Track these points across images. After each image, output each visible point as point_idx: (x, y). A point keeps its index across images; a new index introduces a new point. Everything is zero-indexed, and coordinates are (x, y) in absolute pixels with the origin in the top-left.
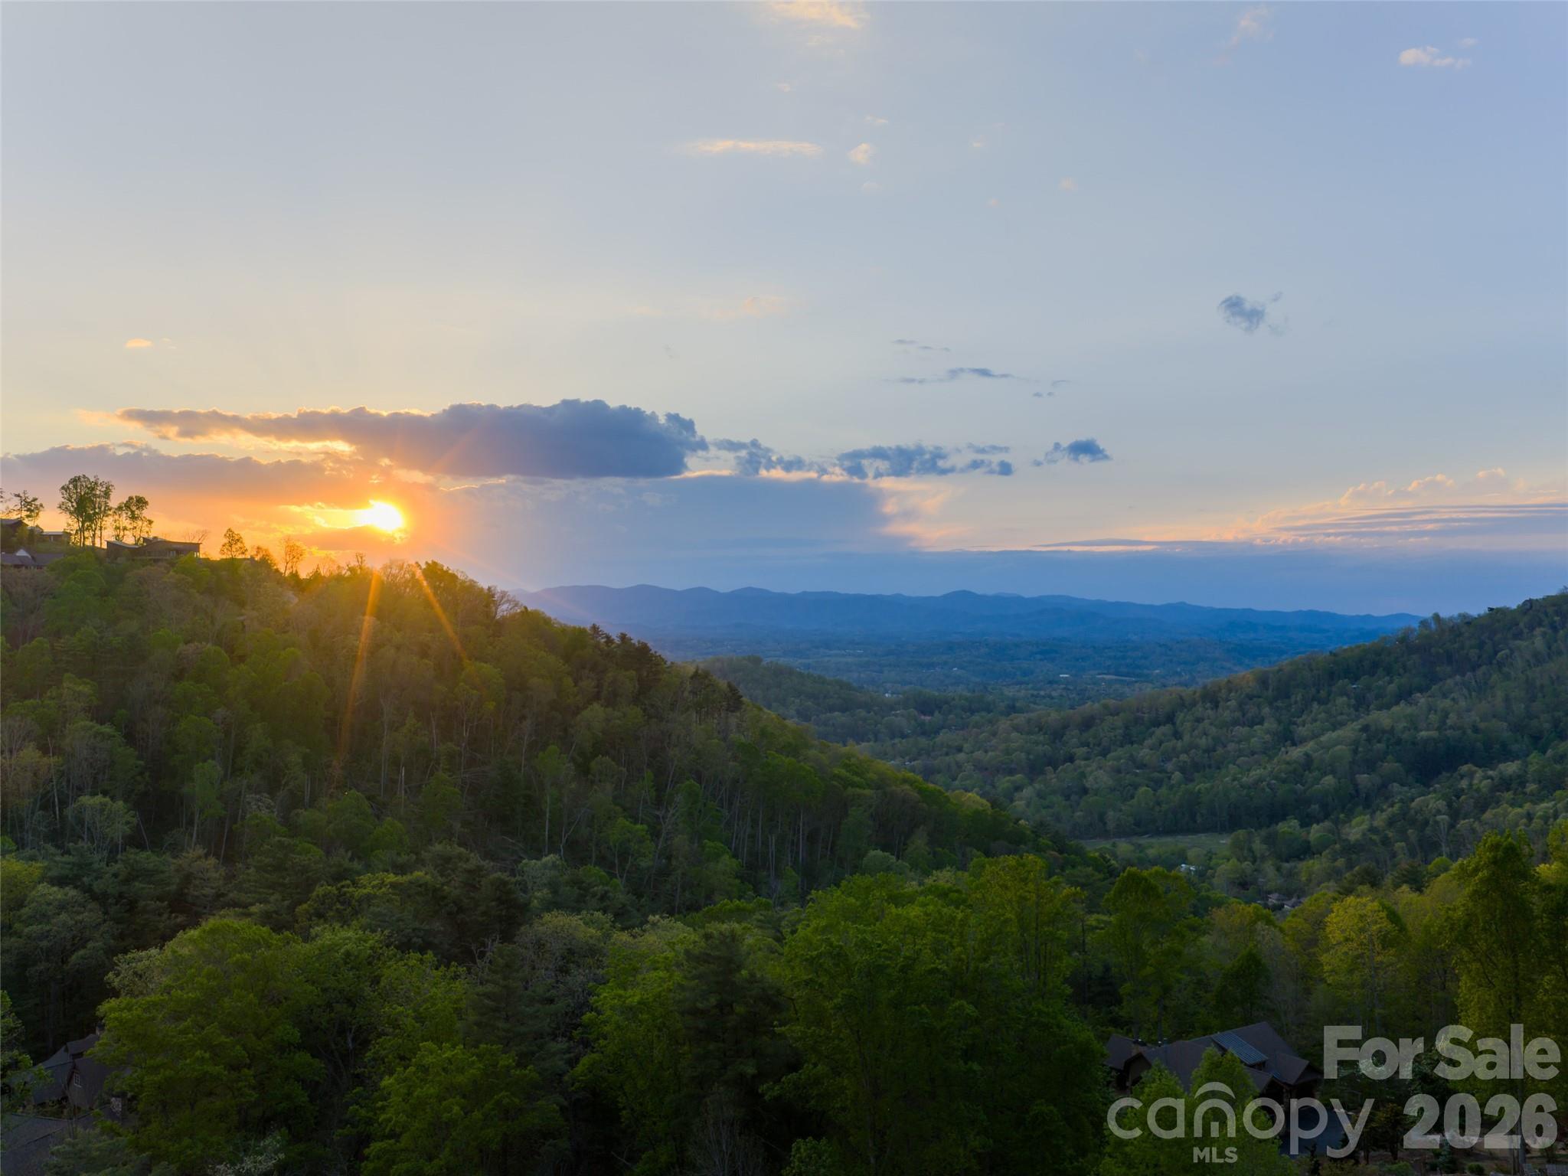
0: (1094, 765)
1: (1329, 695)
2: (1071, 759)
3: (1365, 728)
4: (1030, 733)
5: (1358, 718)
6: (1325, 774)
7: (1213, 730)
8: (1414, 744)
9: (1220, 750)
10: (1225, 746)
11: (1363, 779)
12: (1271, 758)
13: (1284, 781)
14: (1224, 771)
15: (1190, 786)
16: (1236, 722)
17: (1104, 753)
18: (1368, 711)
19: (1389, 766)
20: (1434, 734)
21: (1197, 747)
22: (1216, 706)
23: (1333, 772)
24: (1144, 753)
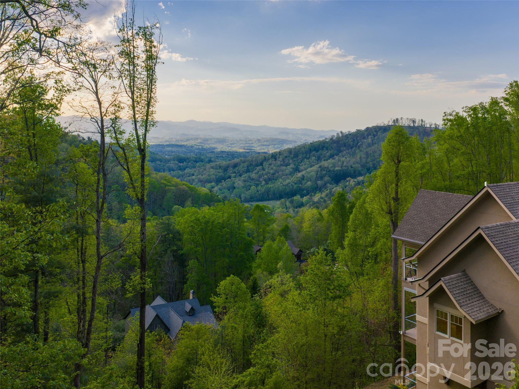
0: (238, 179)
1: (310, 156)
2: (230, 177)
3: (320, 167)
4: (216, 169)
5: (318, 163)
6: (308, 181)
7: (275, 168)
8: (334, 171)
9: (277, 174)
10: (278, 173)
11: (319, 183)
12: (292, 176)
13: (296, 184)
14: (278, 181)
15: (268, 185)
16: (281, 165)
17: (240, 175)
18: (321, 162)
19: (327, 178)
20: (340, 168)
21: (269, 173)
22: (276, 160)
23: (310, 181)
24: (253, 175)
